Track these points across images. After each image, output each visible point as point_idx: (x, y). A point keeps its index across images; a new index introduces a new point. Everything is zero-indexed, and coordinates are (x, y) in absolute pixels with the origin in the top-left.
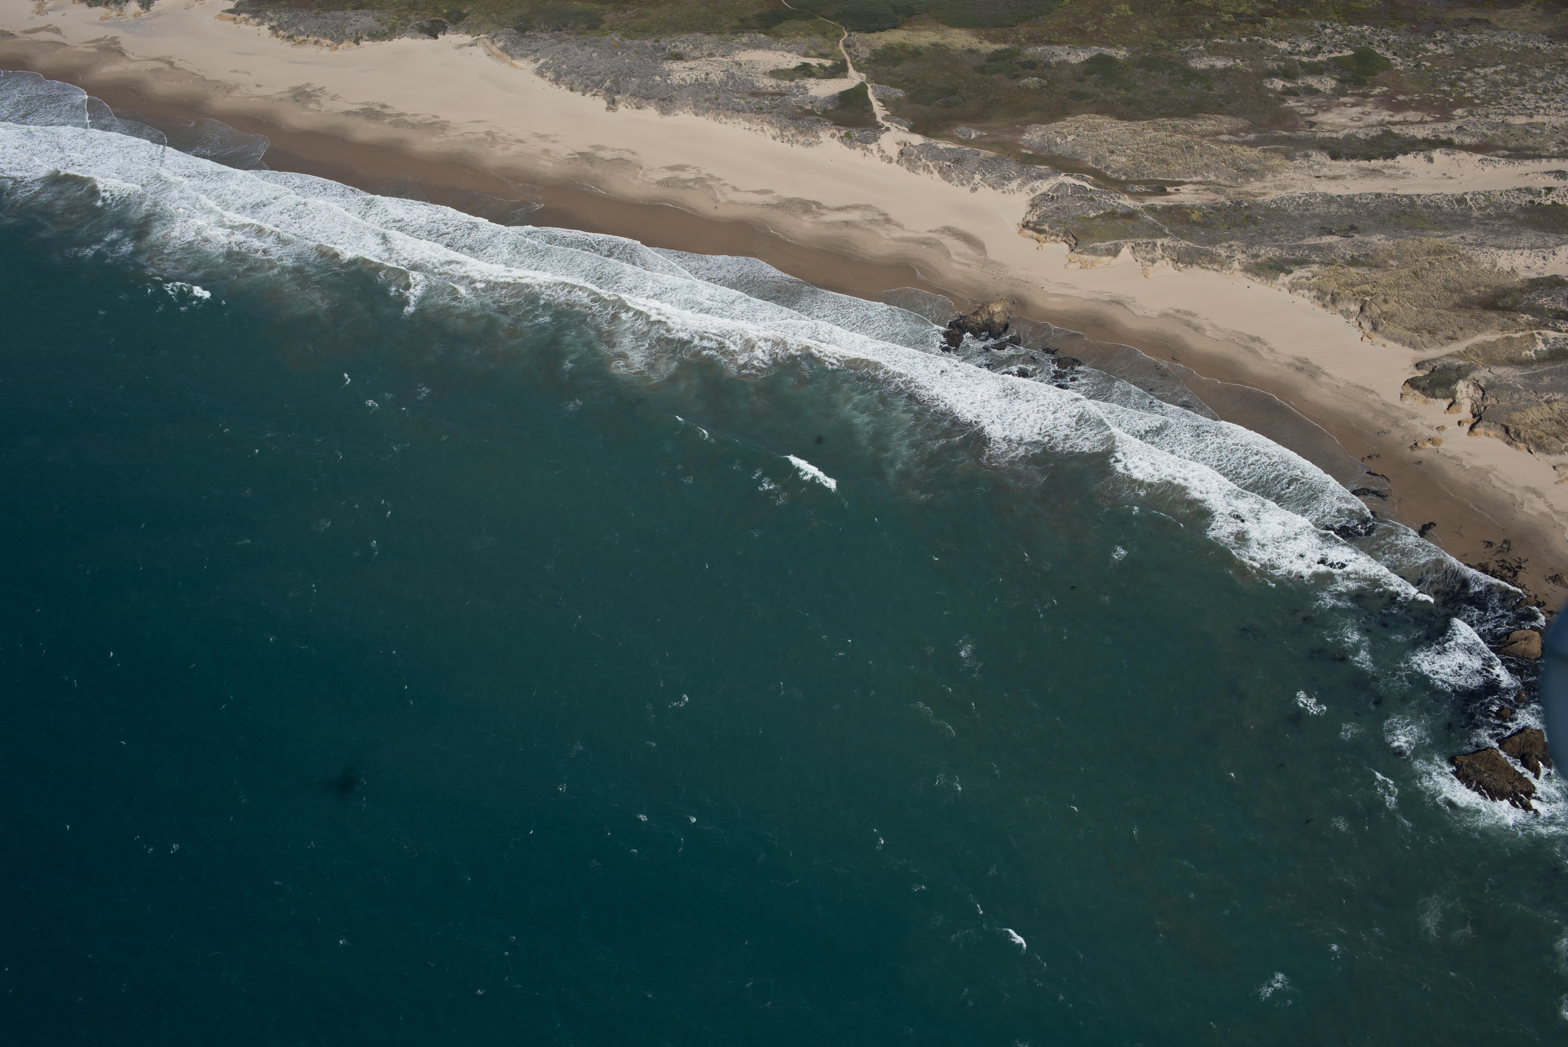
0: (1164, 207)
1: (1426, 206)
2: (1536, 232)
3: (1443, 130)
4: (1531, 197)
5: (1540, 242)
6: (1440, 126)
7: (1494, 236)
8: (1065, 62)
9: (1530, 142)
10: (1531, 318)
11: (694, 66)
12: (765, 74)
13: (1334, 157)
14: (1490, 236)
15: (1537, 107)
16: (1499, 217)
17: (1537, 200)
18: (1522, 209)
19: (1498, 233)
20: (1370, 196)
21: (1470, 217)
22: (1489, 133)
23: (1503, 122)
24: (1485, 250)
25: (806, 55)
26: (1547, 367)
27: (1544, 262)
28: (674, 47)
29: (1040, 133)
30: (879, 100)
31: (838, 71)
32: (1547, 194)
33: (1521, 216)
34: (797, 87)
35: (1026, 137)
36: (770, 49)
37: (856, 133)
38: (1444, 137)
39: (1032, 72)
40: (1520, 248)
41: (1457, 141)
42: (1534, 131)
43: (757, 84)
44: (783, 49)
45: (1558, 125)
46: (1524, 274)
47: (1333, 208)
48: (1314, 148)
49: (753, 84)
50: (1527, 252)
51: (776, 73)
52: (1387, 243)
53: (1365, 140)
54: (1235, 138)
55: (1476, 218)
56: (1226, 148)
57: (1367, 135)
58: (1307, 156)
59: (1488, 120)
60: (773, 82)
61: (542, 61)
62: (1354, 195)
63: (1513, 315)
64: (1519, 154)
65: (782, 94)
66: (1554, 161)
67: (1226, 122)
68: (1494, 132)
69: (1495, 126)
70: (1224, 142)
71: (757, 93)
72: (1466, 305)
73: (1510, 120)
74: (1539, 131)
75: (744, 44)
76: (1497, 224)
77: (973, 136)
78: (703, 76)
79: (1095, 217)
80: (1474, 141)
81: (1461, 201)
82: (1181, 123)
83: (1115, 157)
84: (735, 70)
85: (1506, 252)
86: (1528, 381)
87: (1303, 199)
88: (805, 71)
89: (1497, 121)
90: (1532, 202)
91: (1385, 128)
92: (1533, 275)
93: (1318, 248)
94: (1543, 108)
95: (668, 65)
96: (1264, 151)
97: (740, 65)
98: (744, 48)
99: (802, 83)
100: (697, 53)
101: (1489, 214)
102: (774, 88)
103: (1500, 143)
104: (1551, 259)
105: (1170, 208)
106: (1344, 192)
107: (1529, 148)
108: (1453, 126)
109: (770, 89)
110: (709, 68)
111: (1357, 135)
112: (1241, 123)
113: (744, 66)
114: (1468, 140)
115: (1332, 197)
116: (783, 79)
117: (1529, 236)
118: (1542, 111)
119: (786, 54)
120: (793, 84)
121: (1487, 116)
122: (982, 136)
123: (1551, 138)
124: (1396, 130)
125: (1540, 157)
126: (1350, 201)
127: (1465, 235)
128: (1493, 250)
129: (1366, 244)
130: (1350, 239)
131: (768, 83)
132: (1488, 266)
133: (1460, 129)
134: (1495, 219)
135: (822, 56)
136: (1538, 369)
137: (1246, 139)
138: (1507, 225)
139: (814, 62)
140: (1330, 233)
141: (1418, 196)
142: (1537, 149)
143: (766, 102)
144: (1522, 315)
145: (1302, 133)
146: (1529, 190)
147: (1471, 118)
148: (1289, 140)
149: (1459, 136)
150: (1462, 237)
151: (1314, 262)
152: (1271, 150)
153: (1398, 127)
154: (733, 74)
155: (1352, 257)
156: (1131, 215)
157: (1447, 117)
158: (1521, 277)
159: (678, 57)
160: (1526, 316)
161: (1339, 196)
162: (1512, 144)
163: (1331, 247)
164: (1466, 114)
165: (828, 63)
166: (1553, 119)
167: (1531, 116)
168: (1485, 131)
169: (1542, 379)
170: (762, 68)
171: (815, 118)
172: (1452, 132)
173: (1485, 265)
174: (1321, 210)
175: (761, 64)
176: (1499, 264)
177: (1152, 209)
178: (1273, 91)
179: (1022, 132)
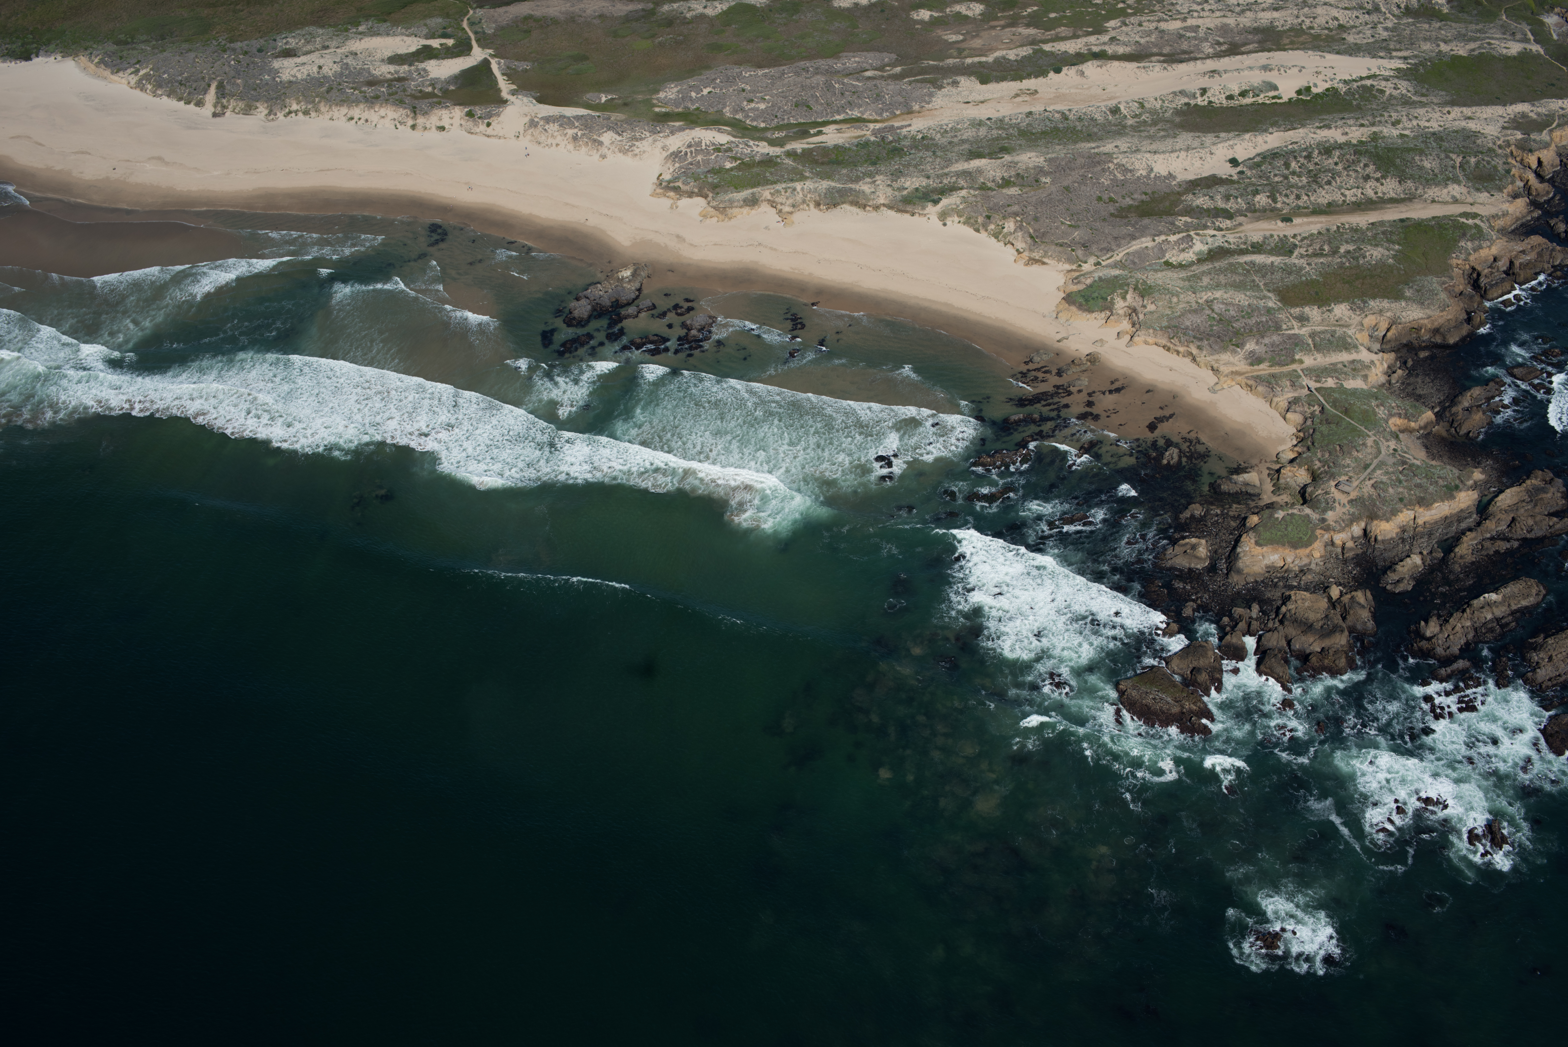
0: (804, 150)
1: (1080, 119)
2: (1192, 134)
3: (1095, 42)
4: (1186, 100)
5: (1196, 143)
6: (1092, 39)
7: (1149, 141)
8: (703, 16)
9: (1185, 46)
10: (1189, 220)
11: (305, 61)
12: (383, 60)
13: (984, 81)
14: (1144, 143)
15: (1192, 11)
16: (1154, 123)
17: (1192, 102)
18: (1177, 112)
19: (1152, 138)
20: (1020, 116)
21: (1125, 127)
22: (1142, 41)
23: (1157, 28)
24: (1139, 157)
25: (427, 37)
26: (1206, 267)
27: (1201, 162)
28: (286, 43)
29: (675, 90)
30: (503, 74)
31: (463, 48)
32: (1202, 95)
33: (1178, 119)
34: (417, 70)
35: (662, 95)
36: (388, 35)
37: (478, 111)
38: (1096, 49)
39: (668, 30)
40: (1176, 151)
41: (1110, 52)
42: (1188, 34)
43: (374, 72)
44: (402, 34)
45: (1212, 26)
46: (1182, 177)
47: (983, 132)
48: (963, 74)
49: (369, 73)
50: (1183, 154)
51: (396, 59)
52: (1037, 160)
53: (1016, 61)
54: (880, 73)
55: (1131, 126)
56: (870, 84)
57: (1017, 55)
58: (955, 84)
59: (1142, 28)
60: (392, 68)
61: (142, 73)
62: (1004, 117)
63: (1170, 219)
64: (1173, 59)
65: (400, 80)
66: (1208, 61)
67: (871, 58)
68: (1148, 39)
69: (1149, 33)
70: (869, 78)
71: (373, 82)
72: (1122, 214)
73: (1163, 26)
74: (1193, 34)
75: (360, 33)
76: (1152, 130)
77: (604, 99)
78: (315, 69)
79: (732, 169)
80: (1128, 50)
81: (1115, 111)
82: (822, 63)
83: (753, 105)
84: (350, 61)
85: (1162, 156)
86: (1187, 283)
87: (950, 126)
88: (427, 53)
89: (1151, 28)
90: (1187, 104)
91: (1036, 47)
92: (1191, 177)
93: (966, 174)
94: (1196, 11)
95: (277, 64)
96: (910, 83)
97: (356, 54)
98: (360, 37)
99: (422, 66)
100: (309, 47)
101: (1145, 122)
102: (392, 74)
103: (1155, 50)
104: (1209, 159)
105: (810, 151)
106: (994, 115)
107: (1184, 52)
108: (1105, 38)
109: (389, 76)
110: (321, 62)
111: (1007, 57)
112: (887, 58)
113: (359, 55)
114: (1121, 50)
115: (981, 121)
116: (402, 64)
117: (1185, 138)
118: (1195, 14)
119: (405, 38)
120: (413, 68)
121: (1140, 25)
122: (612, 99)
123: (1206, 40)
124: (1047, 47)
125: (1196, 59)
126: (1000, 123)
127: (1118, 143)
128: (1148, 155)
129: (1016, 163)
130: (999, 161)
131: (386, 70)
132: (1144, 173)
133: (1113, 39)
134: (1151, 126)
135: (445, 36)
136: (1197, 269)
137: (891, 72)
138: (1163, 130)
139: (435, 43)
140: (980, 156)
141: (1070, 110)
142: (1192, 52)
143: (382, 89)
144: (1180, 218)
145: (950, 61)
146: (1182, 93)
147: (1124, 28)
148: (936, 69)
149: (1112, 46)
150: (1116, 147)
151: (962, 188)
152: (917, 81)
153: (1050, 44)
154: (347, 64)
155: (1003, 178)
156: (769, 162)
157: (1099, 30)
158: (1178, 180)
159: (289, 53)
160: (1184, 219)
161: (989, 119)
162: (1166, 50)
163: (979, 171)
164: (1119, 24)
165: (450, 42)
166: (1207, 20)
167: (1184, 20)
168: (1138, 39)
169: (1201, 279)
170: (378, 56)
171: (435, 100)
172: (1104, 44)
173: (1141, 172)
174: (969, 134)
175: (379, 51)
176: (1155, 170)
177: (791, 154)
178: (921, 22)
179: (657, 91)
